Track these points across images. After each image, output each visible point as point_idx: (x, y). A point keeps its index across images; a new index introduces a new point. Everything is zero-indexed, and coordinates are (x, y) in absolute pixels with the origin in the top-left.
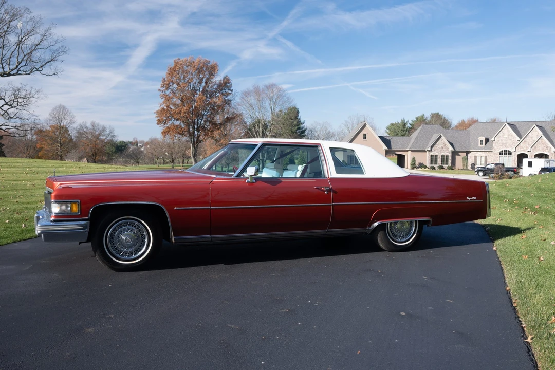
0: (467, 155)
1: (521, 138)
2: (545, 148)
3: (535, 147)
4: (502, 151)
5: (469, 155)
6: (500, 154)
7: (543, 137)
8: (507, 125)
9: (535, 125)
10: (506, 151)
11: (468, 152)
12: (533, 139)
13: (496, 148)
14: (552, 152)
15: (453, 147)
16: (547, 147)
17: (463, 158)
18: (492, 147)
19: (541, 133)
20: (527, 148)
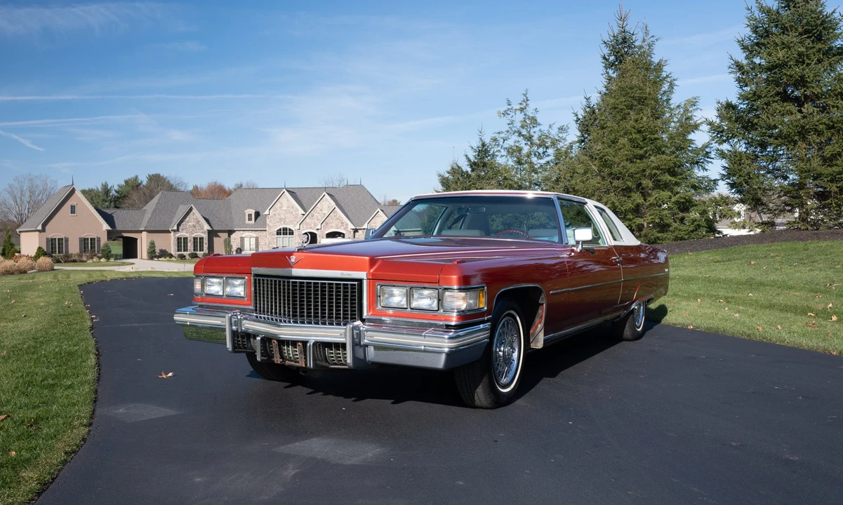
0: (229, 236)
1: (305, 211)
2: (340, 224)
3: (327, 224)
4: (280, 230)
5: (233, 236)
6: (278, 234)
7: (337, 209)
8: (286, 193)
9: (325, 193)
10: (285, 229)
11: (230, 232)
12: (324, 212)
13: (271, 225)
14: (349, 229)
15: (210, 225)
16: (342, 223)
17: (225, 241)
18: (265, 224)
19: (333, 204)
20: (315, 225)
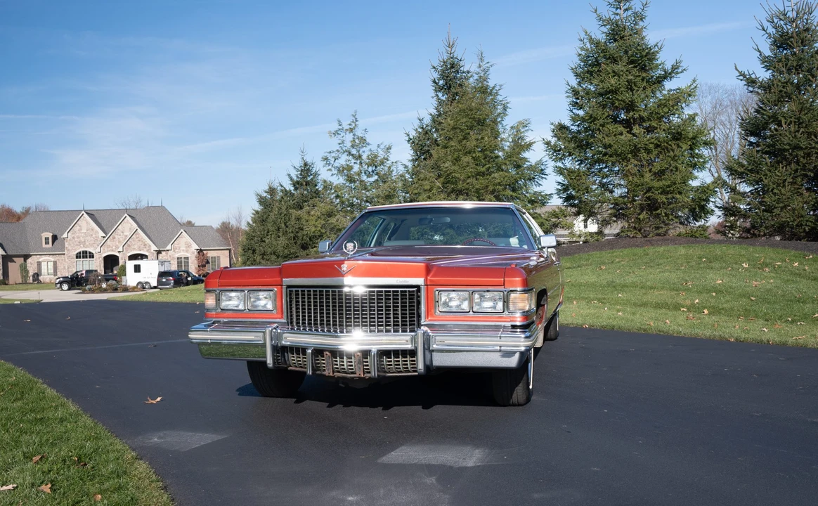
0: (25, 261)
1: (106, 233)
2: (142, 246)
3: (129, 246)
4: (80, 253)
5: (30, 261)
6: (77, 257)
7: (139, 231)
8: (85, 215)
9: (126, 215)
10: (85, 252)
11: (26, 257)
12: (125, 234)
13: (70, 248)
14: (152, 251)
15: (4, 250)
16: (145, 245)
17: (21, 266)
18: (63, 248)
19: (135, 225)
20: (117, 247)
